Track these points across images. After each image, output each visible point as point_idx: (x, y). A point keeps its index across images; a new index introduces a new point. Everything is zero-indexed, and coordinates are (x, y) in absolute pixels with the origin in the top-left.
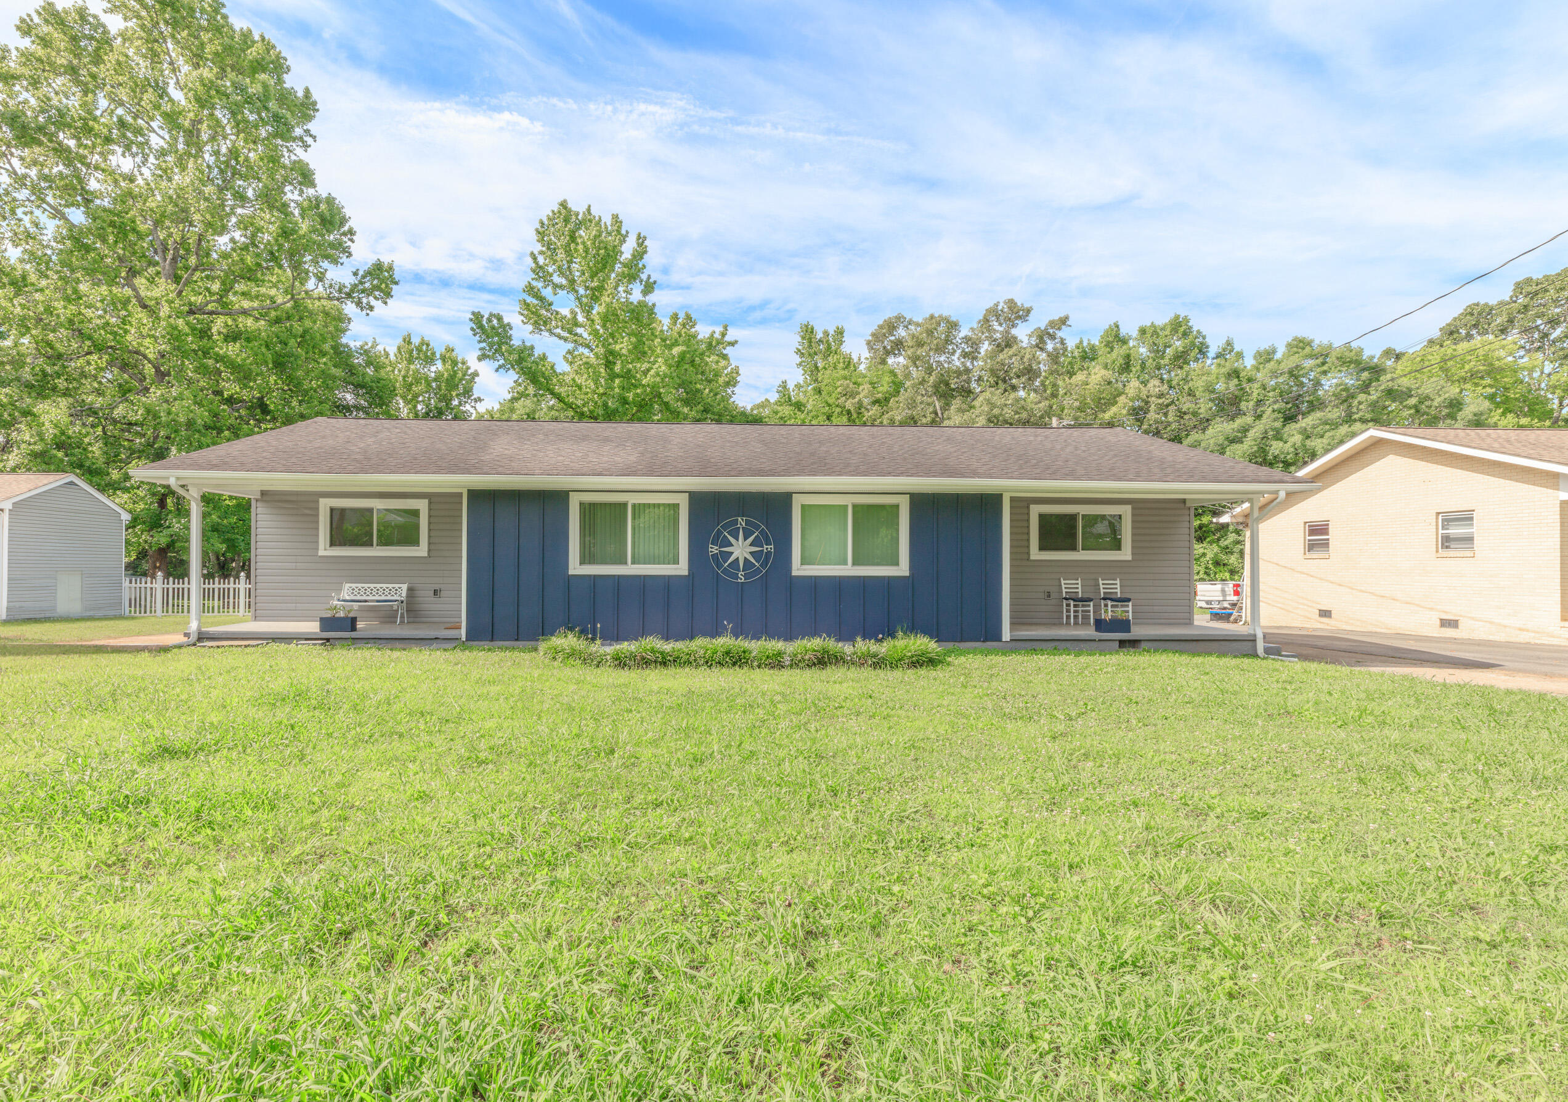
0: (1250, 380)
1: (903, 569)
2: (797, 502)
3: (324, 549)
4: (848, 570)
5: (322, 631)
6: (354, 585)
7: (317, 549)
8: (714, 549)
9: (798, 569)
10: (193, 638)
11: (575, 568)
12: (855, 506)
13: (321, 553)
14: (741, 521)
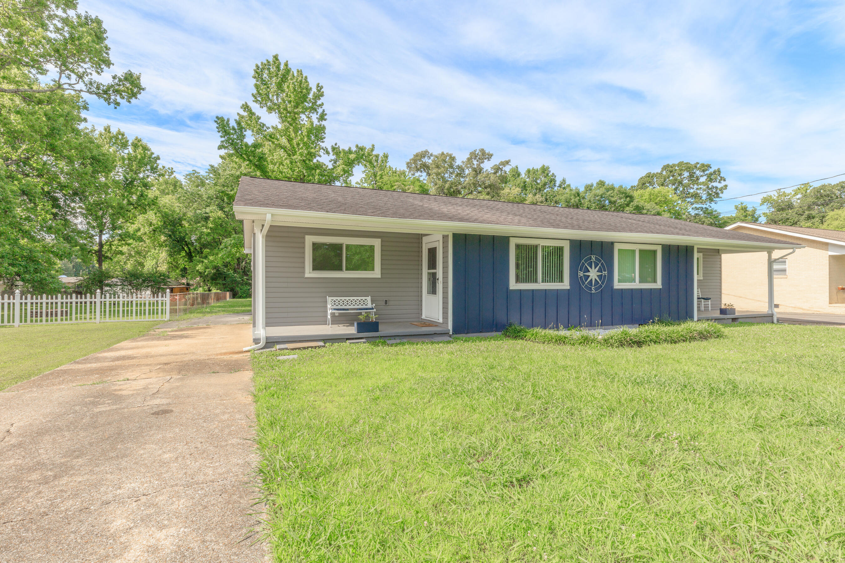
0: (584, 198)
1: (658, 285)
2: (617, 247)
3: (309, 273)
4: (637, 285)
5: (359, 331)
6: (335, 298)
7: (304, 273)
8: (581, 274)
9: (617, 285)
10: (262, 344)
11: (513, 285)
12: (641, 251)
13: (307, 275)
14: (593, 258)
